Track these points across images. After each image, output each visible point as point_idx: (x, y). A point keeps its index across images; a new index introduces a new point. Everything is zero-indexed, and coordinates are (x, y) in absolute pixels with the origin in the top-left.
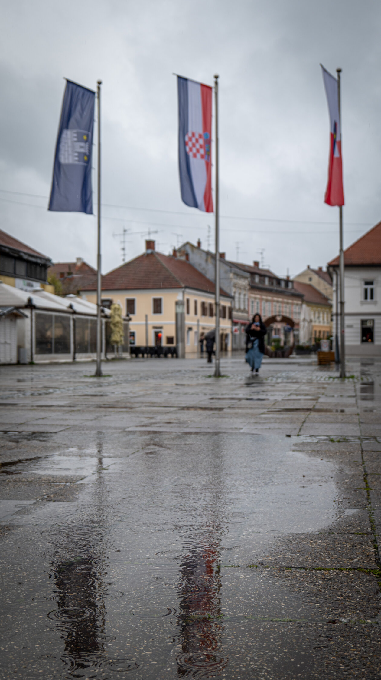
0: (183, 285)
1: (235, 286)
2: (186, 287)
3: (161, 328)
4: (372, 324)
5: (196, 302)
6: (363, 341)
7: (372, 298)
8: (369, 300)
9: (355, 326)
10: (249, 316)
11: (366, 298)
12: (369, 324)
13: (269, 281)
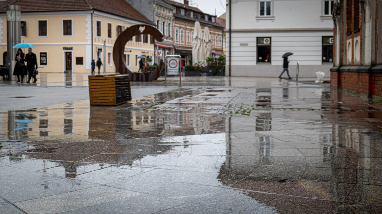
0: (91, 8)
1: (158, 15)
2: (94, 10)
3: (71, 49)
4: (269, 43)
5: (110, 25)
6: (258, 61)
7: (269, 13)
8: (265, 15)
9: (250, 44)
10: (174, 42)
11: (262, 13)
12: (265, 43)
13: (194, 15)
